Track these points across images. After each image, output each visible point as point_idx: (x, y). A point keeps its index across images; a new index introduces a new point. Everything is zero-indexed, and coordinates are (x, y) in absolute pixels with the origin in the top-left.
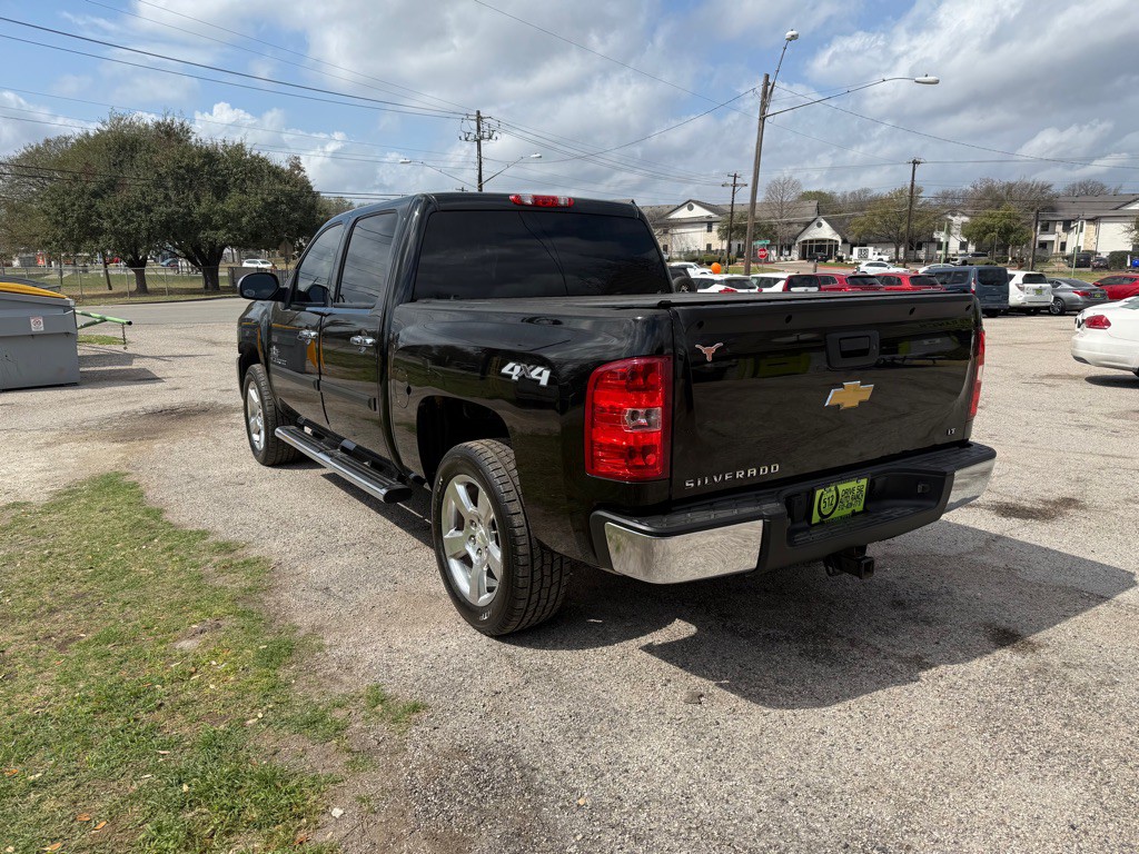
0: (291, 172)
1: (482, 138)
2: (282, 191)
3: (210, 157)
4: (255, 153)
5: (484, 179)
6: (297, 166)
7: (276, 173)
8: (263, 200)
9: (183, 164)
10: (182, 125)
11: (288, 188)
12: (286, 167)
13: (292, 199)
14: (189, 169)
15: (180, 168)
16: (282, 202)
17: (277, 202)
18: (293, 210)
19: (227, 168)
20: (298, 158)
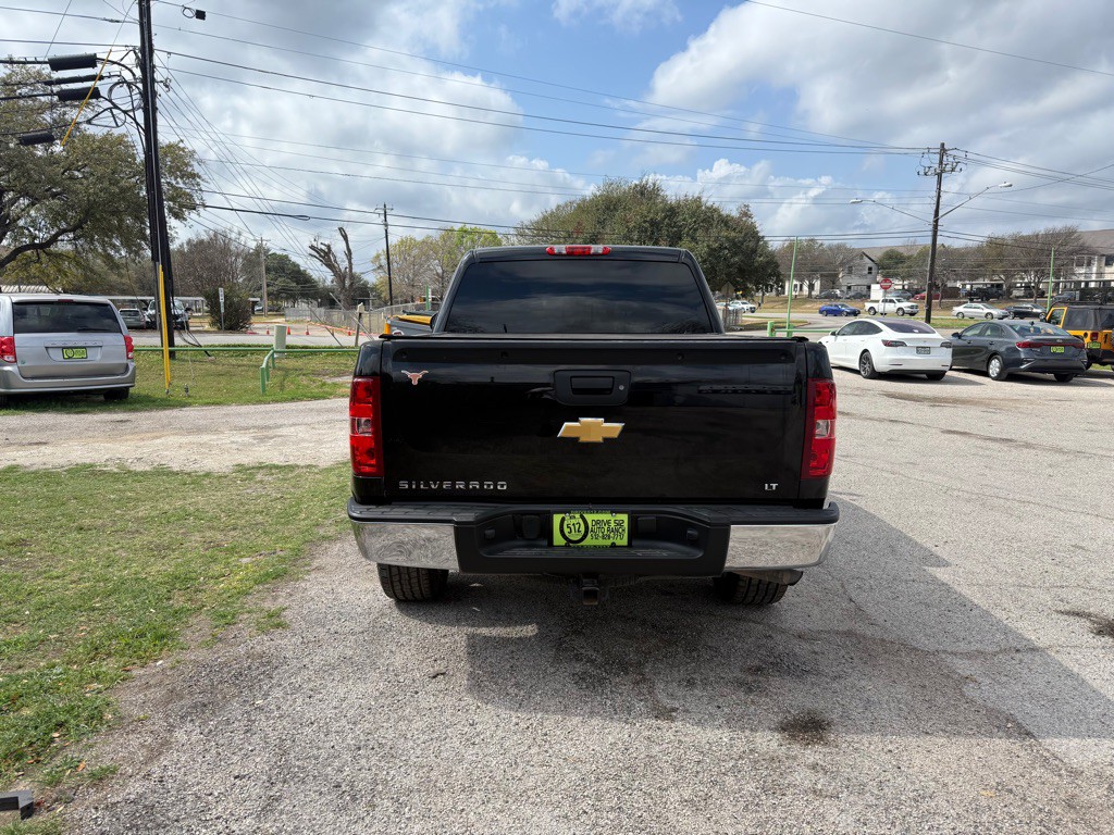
0: (740, 218)
1: (943, 171)
2: (727, 238)
3: (672, 211)
4: (709, 204)
5: (940, 214)
6: (746, 214)
7: (726, 222)
8: (708, 246)
9: (648, 219)
10: (654, 185)
11: (733, 234)
12: (735, 214)
13: (735, 244)
14: (653, 223)
15: (645, 222)
16: (726, 248)
17: (721, 248)
18: (736, 254)
19: (684, 220)
20: (748, 206)
